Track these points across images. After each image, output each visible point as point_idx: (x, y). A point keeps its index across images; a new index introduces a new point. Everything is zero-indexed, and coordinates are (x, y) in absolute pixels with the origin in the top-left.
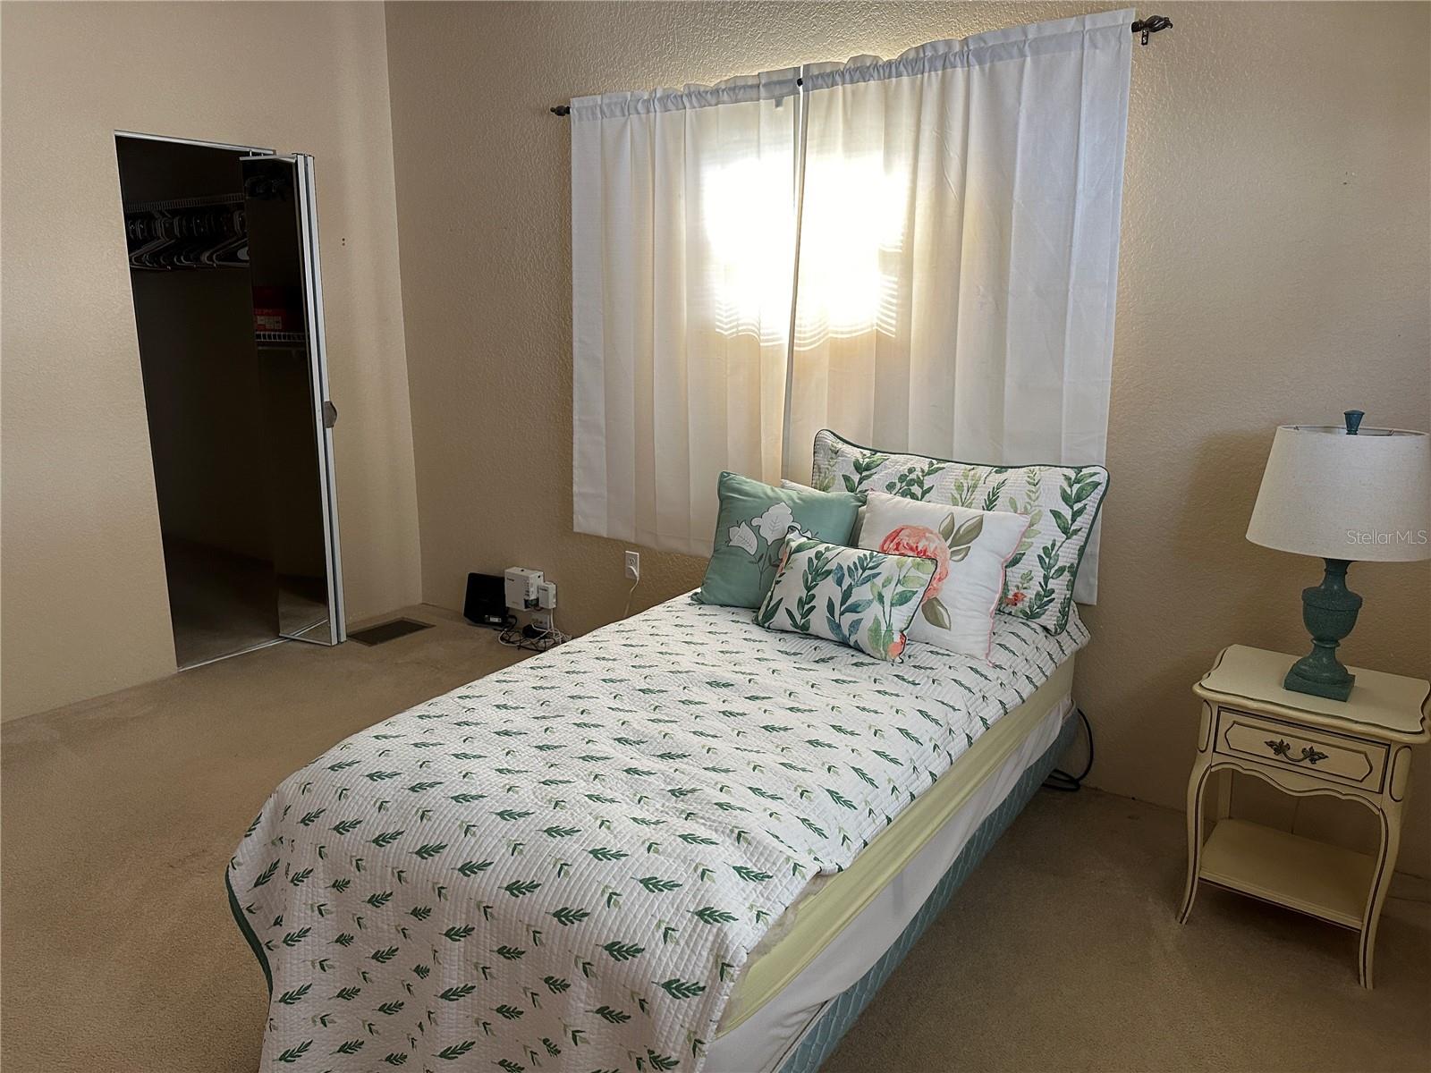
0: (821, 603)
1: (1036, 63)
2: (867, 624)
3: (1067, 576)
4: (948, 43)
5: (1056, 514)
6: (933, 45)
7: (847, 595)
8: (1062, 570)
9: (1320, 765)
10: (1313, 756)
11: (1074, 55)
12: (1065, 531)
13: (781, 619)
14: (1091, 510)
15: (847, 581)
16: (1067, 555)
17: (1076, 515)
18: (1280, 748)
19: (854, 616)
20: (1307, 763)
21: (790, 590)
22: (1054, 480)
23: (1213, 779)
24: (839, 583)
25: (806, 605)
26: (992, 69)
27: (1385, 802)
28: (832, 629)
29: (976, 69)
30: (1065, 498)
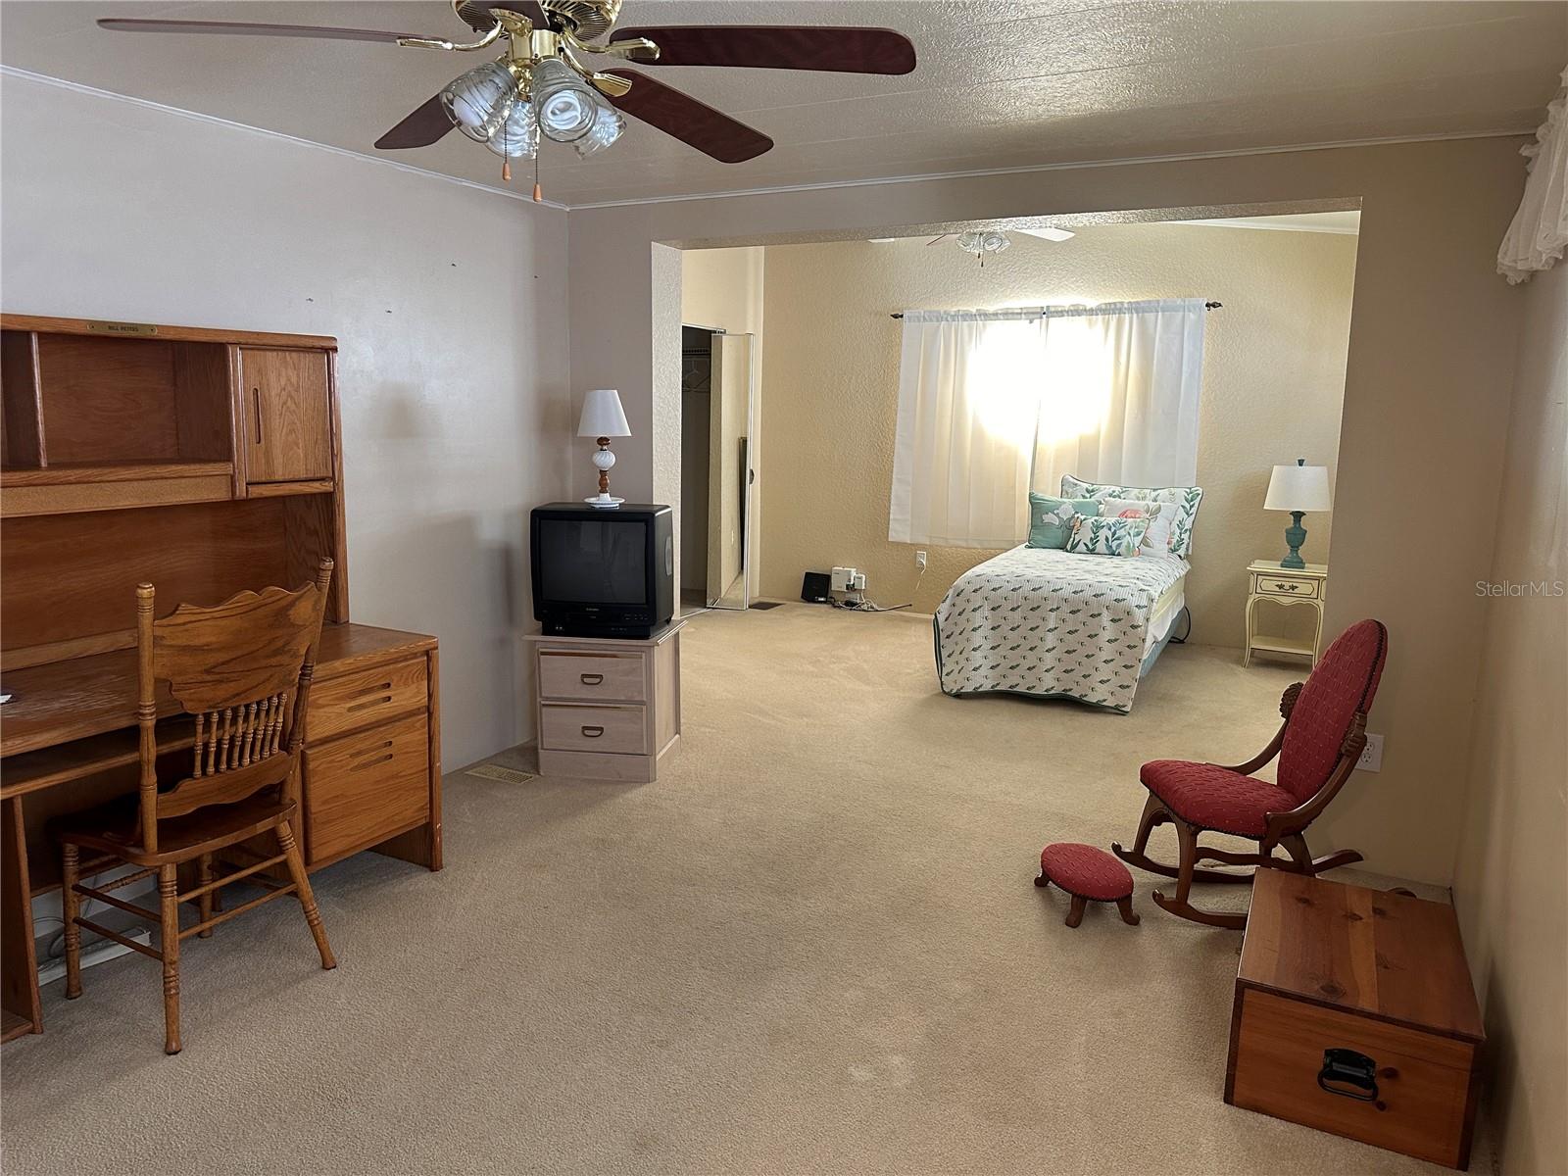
0: (1102, 539)
1: (1163, 315)
2: (1125, 544)
3: (1188, 533)
4: (1122, 303)
5: (1183, 507)
6: (1115, 303)
7: (1114, 534)
8: (1186, 530)
9: (1296, 591)
10: (1293, 588)
11: (1181, 313)
12: (1187, 514)
13: (1081, 547)
14: (1196, 505)
15: (1113, 529)
16: (1188, 525)
17: (1191, 507)
18: (1281, 587)
19: (1119, 542)
20: (1291, 591)
21: (1084, 536)
22: (1181, 493)
23: (1257, 604)
24: (1110, 529)
25: (1095, 540)
26: (1143, 317)
27: (1319, 601)
28: (1107, 548)
29: (1135, 315)
30: (1187, 500)
